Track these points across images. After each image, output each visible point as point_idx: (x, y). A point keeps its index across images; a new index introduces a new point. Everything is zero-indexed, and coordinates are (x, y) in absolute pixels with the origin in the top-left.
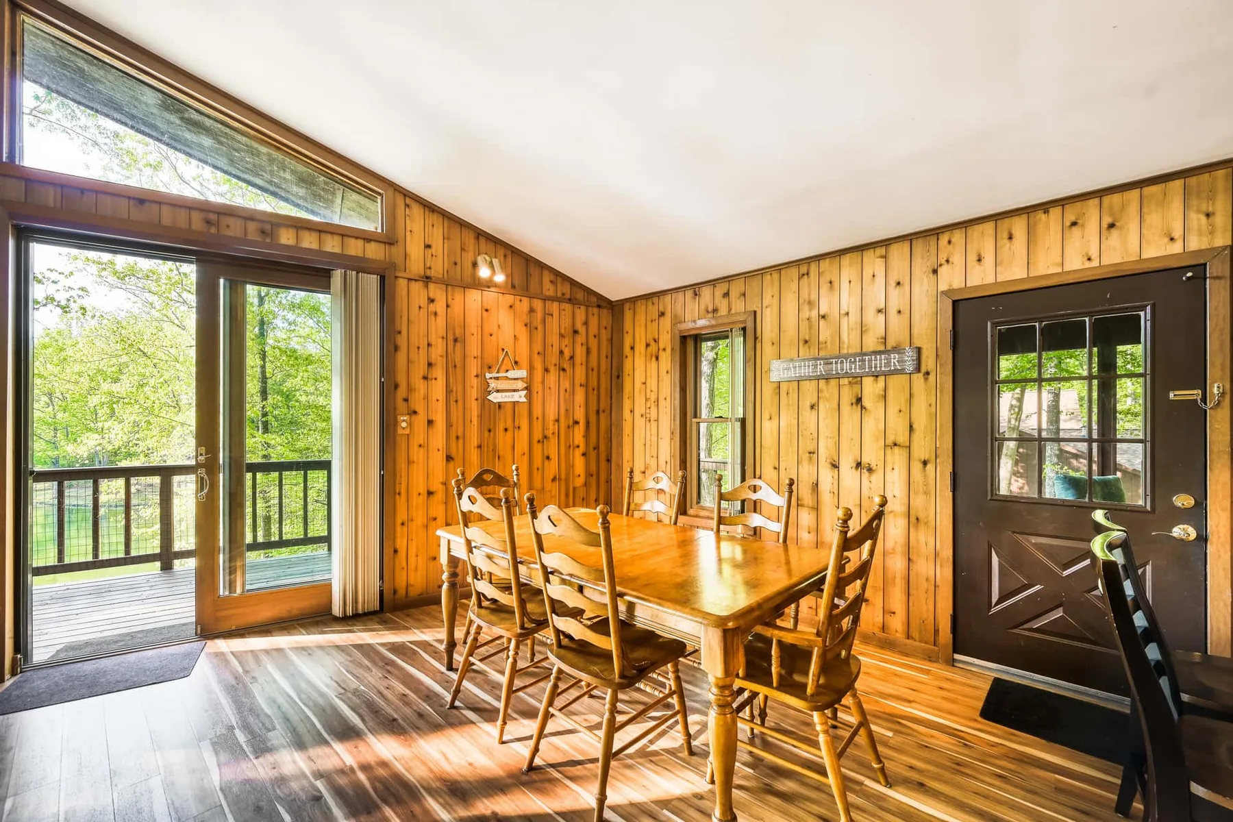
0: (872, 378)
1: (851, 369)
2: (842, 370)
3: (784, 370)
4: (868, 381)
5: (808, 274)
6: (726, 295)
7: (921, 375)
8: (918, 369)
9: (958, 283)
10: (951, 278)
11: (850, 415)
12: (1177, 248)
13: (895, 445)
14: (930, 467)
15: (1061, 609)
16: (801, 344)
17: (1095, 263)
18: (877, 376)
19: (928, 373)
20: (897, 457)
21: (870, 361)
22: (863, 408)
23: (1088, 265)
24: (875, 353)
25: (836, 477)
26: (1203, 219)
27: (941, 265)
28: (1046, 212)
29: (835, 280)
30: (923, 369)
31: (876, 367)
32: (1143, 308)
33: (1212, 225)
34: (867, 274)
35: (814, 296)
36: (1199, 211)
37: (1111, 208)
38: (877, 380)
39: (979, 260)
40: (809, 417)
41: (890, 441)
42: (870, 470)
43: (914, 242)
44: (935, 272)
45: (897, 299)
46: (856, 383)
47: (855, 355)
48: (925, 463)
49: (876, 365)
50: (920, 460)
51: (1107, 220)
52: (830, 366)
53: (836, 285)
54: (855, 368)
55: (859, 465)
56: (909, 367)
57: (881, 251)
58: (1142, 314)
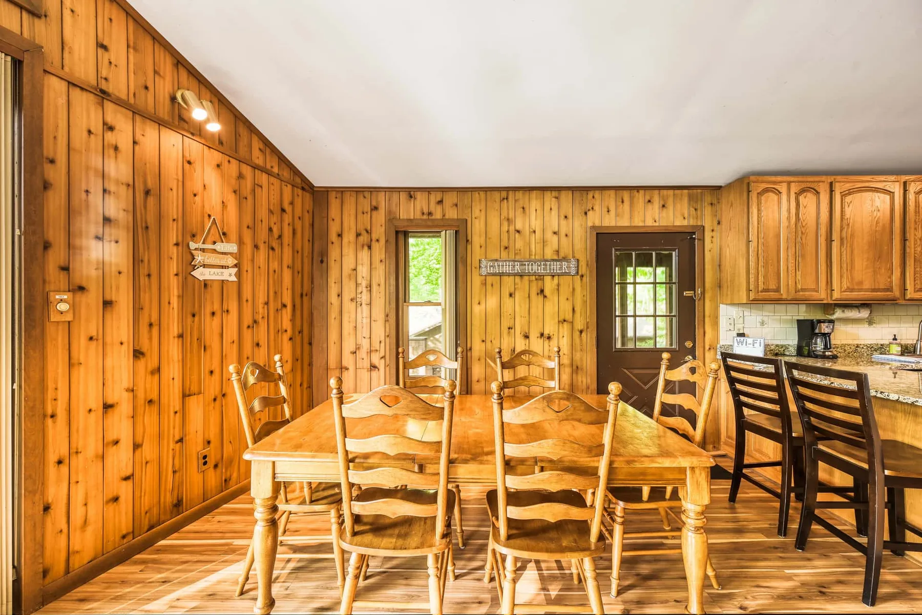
0: (550, 277)
1: (538, 270)
2: (532, 270)
3: (490, 267)
4: (548, 279)
5: (507, 199)
6: (440, 202)
7: (579, 277)
8: (577, 273)
9: (597, 223)
10: (594, 219)
11: (537, 300)
12: (685, 223)
13: (565, 321)
14: (584, 334)
15: (645, 407)
16: (502, 249)
17: (657, 224)
18: (553, 276)
19: (582, 276)
20: (565, 329)
21: (550, 265)
22: (545, 297)
23: (655, 224)
24: (553, 260)
25: (527, 344)
26: (694, 211)
27: (589, 210)
28: (638, 191)
29: (526, 206)
30: (580, 273)
31: (553, 270)
32: (674, 250)
33: (697, 214)
34: (547, 208)
35: (511, 215)
36: (693, 207)
37: (663, 196)
38: (553, 278)
39: (608, 211)
40: (508, 302)
41: (561, 318)
42: (549, 338)
43: (574, 192)
44: (586, 213)
45: (565, 227)
46: (541, 279)
47: (540, 261)
48: (581, 332)
49: (553, 268)
50: (578, 330)
51: (662, 203)
52: (524, 267)
53: (527, 210)
54: (541, 270)
55: (542, 335)
56: (573, 272)
57: (554, 194)
58: (674, 253)
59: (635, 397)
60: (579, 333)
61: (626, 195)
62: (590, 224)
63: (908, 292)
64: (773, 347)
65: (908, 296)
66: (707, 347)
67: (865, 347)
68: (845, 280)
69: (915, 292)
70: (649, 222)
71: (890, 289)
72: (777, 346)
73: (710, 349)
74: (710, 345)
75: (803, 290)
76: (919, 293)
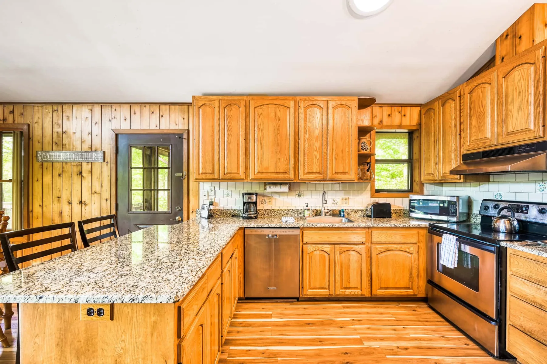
0: (86, 163)
1: (76, 158)
2: (72, 158)
3: (44, 156)
4: (84, 164)
5: (57, 110)
7: (105, 163)
8: (104, 161)
9: (118, 127)
10: (116, 125)
11: (77, 180)
12: (177, 128)
13: (95, 193)
14: (109, 201)
16: (54, 144)
17: (158, 128)
18: (88, 162)
19: (108, 163)
20: (96, 198)
21: (84, 155)
22: (82, 176)
23: (156, 128)
24: (87, 152)
25: (71, 208)
26: (183, 119)
27: (112, 119)
28: (145, 106)
29: (70, 116)
30: (106, 161)
31: (87, 158)
32: (169, 146)
33: (184, 122)
34: (85, 115)
35: (60, 122)
36: (182, 117)
37: (162, 109)
38: (88, 164)
39: (125, 120)
40: (58, 180)
41: (93, 191)
42: (85, 204)
43: (102, 106)
44: (110, 121)
45: (96, 130)
46: (79, 165)
47: (78, 152)
48: (107, 200)
49: (87, 157)
50: (105, 199)
51: (161, 114)
52: (67, 156)
53: (71, 119)
54: (78, 158)
55: (81, 202)
56: (101, 159)
57: (90, 107)
60: (105, 201)
61: (137, 108)
62: (113, 127)
63: (300, 174)
64: (232, 211)
65: (300, 178)
66: (191, 211)
67: (293, 211)
68: (257, 167)
69: (304, 174)
70: (153, 127)
71: (286, 173)
72: (235, 210)
73: (193, 212)
74: (193, 210)
75: (229, 173)
76: (308, 175)
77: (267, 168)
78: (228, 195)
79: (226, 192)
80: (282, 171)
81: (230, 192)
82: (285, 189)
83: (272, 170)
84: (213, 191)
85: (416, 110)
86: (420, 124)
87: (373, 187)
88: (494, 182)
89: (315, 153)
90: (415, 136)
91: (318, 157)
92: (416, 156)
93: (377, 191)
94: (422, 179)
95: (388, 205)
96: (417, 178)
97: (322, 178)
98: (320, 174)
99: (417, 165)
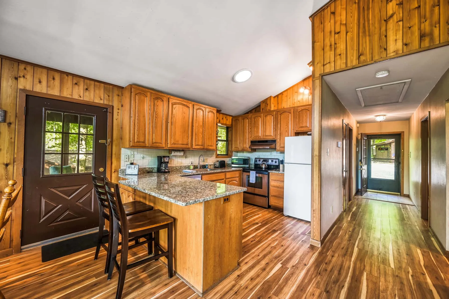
7: (6, 124)
8: (4, 121)
9: (29, 87)
10: (26, 84)
12: (102, 102)
14: (10, 167)
15: (68, 211)
17: (82, 99)
19: (10, 124)
23: (80, 98)
26: (108, 97)
27: (20, 77)
28: (67, 76)
30: (8, 121)
32: (94, 116)
33: (109, 99)
36: (107, 94)
37: (87, 83)
39: (40, 82)
43: (4, 59)
44: (16, 79)
48: (7, 165)
50: (4, 164)
51: (86, 87)
58: (94, 117)
59: (60, 206)
60: (4, 166)
61: (57, 75)
62: (21, 86)
63: (193, 146)
64: (147, 169)
65: (193, 147)
66: (113, 171)
67: (183, 167)
68: (172, 140)
69: (195, 146)
70: (76, 96)
71: (187, 144)
72: (149, 168)
73: (115, 171)
74: (115, 170)
75: (155, 143)
76: (197, 146)
77: (178, 141)
78: (143, 158)
79: (142, 156)
80: (185, 143)
81: (145, 156)
82: (182, 154)
83: (180, 142)
84: (133, 155)
85: (231, 118)
86: (232, 125)
87: (216, 153)
88: (258, 152)
89: (200, 134)
90: (229, 129)
91: (201, 137)
92: (229, 139)
93: (218, 155)
94: (233, 149)
95: (224, 161)
96: (230, 149)
97: (203, 148)
98: (202, 146)
99: (230, 143)
